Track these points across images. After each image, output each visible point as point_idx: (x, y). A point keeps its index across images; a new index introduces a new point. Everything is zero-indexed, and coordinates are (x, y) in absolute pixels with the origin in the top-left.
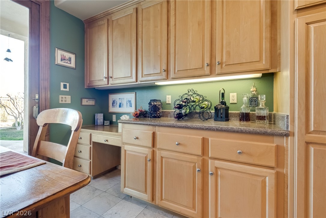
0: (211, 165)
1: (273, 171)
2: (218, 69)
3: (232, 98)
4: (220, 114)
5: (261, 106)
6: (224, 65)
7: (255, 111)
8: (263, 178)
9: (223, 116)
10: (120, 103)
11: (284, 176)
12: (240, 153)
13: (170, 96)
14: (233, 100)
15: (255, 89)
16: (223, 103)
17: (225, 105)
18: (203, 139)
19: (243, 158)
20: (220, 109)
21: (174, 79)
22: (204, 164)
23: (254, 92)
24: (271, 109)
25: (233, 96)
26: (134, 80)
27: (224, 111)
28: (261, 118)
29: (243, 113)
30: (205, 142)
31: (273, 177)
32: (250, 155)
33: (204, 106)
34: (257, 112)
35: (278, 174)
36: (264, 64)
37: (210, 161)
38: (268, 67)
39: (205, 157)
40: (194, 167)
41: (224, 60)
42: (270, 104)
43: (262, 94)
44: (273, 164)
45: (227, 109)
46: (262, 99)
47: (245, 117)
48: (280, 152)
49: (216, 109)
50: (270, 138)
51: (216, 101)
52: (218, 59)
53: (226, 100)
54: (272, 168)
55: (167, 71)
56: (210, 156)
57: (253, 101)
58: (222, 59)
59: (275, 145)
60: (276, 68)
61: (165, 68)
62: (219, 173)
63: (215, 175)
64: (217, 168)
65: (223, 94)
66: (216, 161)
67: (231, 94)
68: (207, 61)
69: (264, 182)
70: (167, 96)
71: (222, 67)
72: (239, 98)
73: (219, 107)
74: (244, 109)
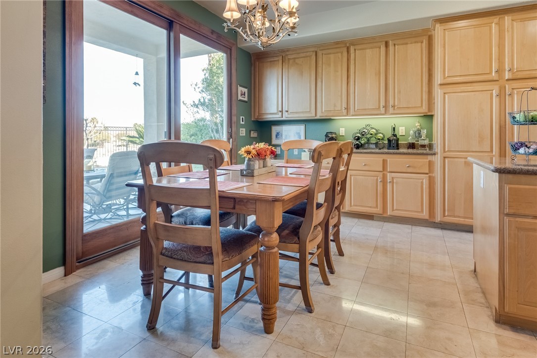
0: (389, 176)
1: (427, 175)
2: (391, 110)
3: (401, 131)
4: (392, 144)
5: (423, 138)
6: (396, 107)
7: (418, 141)
8: (422, 180)
9: (395, 145)
10: (286, 135)
11: (434, 178)
12: (408, 167)
13: (344, 129)
14: (402, 133)
15: (419, 124)
16: (395, 135)
17: (396, 137)
18: (384, 160)
19: (410, 170)
20: (392, 140)
21: (353, 115)
22: (384, 177)
23: (418, 127)
24: (431, 140)
25: (402, 130)
26: (314, 114)
27: (396, 142)
28: (423, 146)
29: (410, 143)
30: (385, 162)
31: (428, 178)
32: (414, 167)
33: (379, 137)
34: (421, 142)
35: (430, 177)
36: (424, 109)
37: (388, 174)
38: (426, 111)
39: (384, 172)
40: (377, 180)
41: (396, 104)
42: (430, 136)
43: (423, 129)
44: (427, 171)
45: (398, 140)
46: (424, 132)
47: (412, 146)
48: (431, 164)
49: (389, 140)
50: (425, 157)
51: (389, 134)
52: (391, 103)
53: (396, 133)
54: (427, 174)
55: (347, 109)
56: (388, 171)
57: (418, 134)
58: (394, 103)
59: (428, 160)
60: (432, 112)
61: (346, 107)
62: (395, 181)
63: (392, 182)
64: (393, 178)
65: (394, 128)
66: (393, 174)
67: (400, 128)
68: (382, 103)
69: (422, 183)
70: (341, 129)
71: (394, 109)
72: (407, 131)
73: (391, 139)
74: (410, 140)
